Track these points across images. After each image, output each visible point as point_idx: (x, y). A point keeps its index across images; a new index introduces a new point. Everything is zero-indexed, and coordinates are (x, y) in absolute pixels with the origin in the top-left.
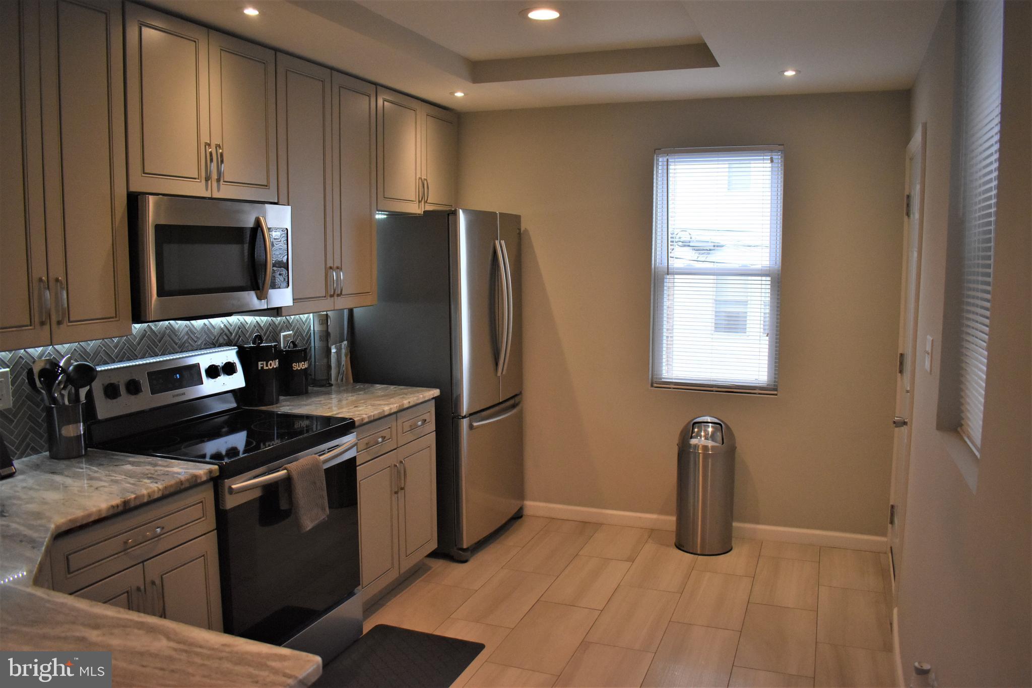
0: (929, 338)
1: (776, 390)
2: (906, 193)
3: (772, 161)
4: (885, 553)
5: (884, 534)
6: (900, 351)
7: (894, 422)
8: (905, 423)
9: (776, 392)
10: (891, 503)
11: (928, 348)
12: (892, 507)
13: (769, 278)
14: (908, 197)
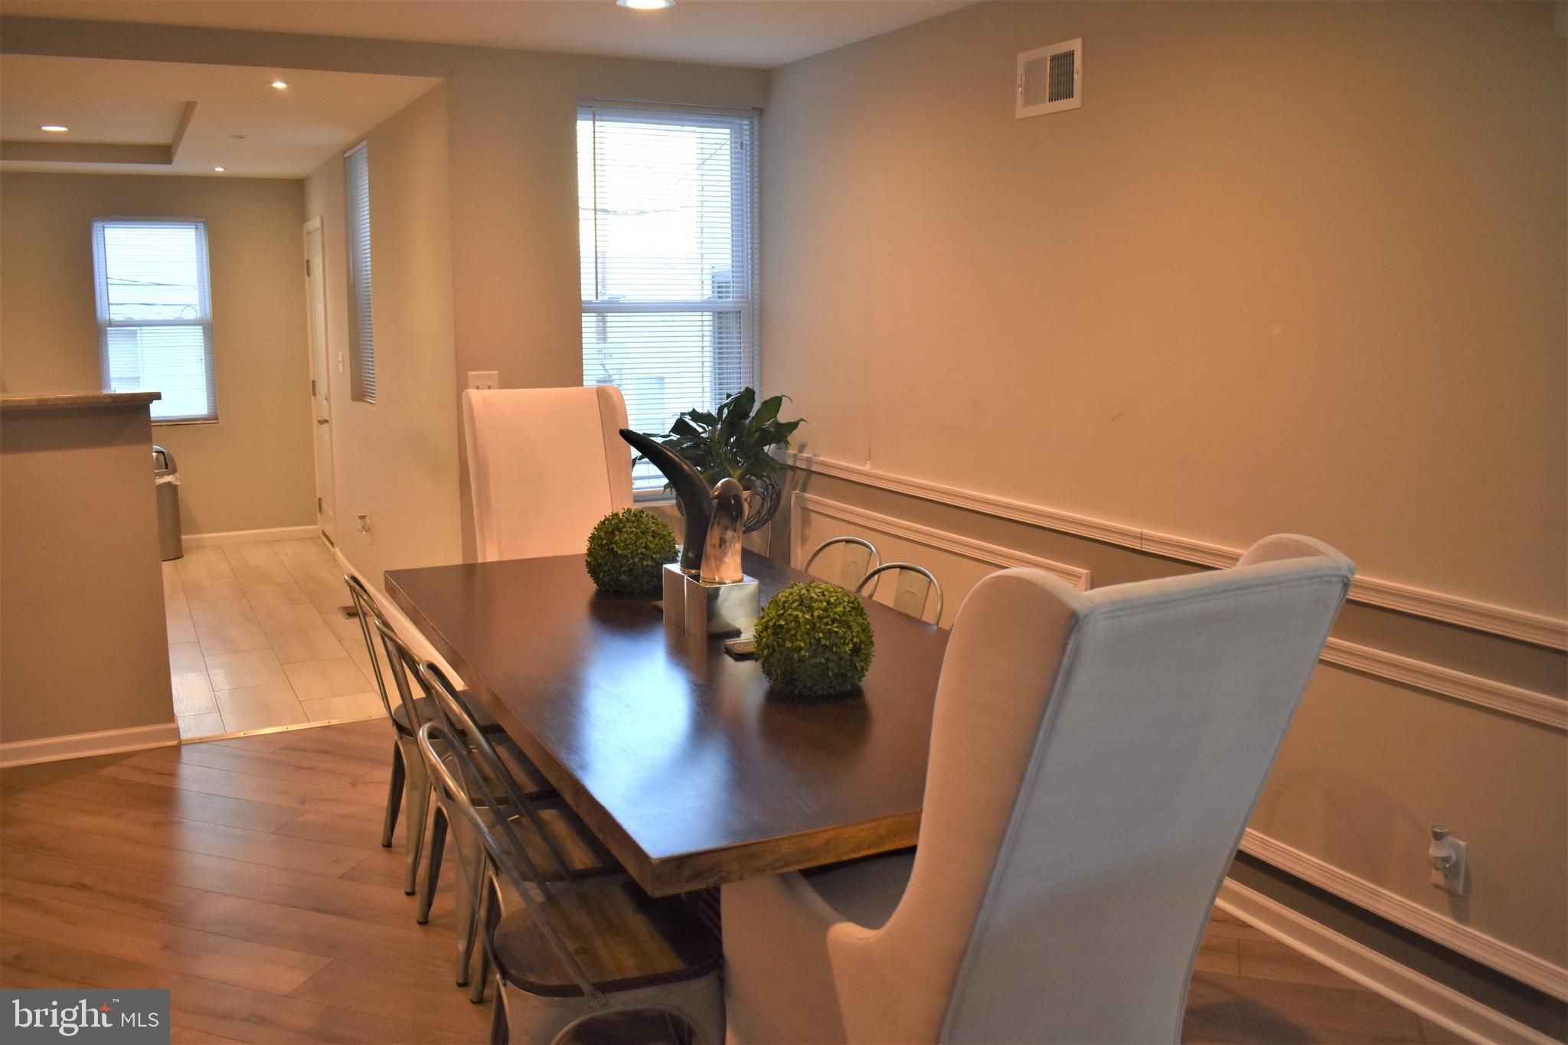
0: (341, 353)
1: (217, 419)
2: (306, 258)
3: (197, 228)
4: (319, 538)
5: (315, 523)
6: (312, 378)
7: (319, 421)
8: (327, 421)
9: (216, 421)
10: (318, 497)
11: (341, 359)
12: (320, 499)
13: (201, 327)
14: (308, 261)
